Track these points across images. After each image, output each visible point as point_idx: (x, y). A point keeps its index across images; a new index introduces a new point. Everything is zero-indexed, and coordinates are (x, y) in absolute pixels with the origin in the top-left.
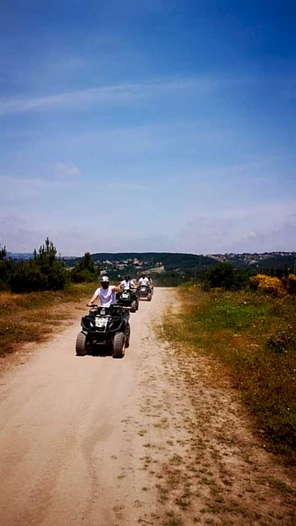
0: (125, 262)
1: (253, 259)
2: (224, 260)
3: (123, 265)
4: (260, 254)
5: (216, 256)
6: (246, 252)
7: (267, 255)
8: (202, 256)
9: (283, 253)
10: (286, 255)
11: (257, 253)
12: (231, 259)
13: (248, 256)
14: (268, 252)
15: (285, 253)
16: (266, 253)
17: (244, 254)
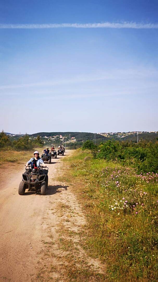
0: (55, 137)
1: (123, 135)
2: (108, 136)
3: (54, 139)
4: (126, 133)
5: (103, 133)
6: (119, 132)
7: (130, 133)
8: (96, 134)
9: (138, 132)
10: (140, 133)
11: (125, 132)
12: (111, 135)
13: (120, 134)
14: (131, 132)
15: (139, 132)
16: (129, 132)
17: (118, 133)
